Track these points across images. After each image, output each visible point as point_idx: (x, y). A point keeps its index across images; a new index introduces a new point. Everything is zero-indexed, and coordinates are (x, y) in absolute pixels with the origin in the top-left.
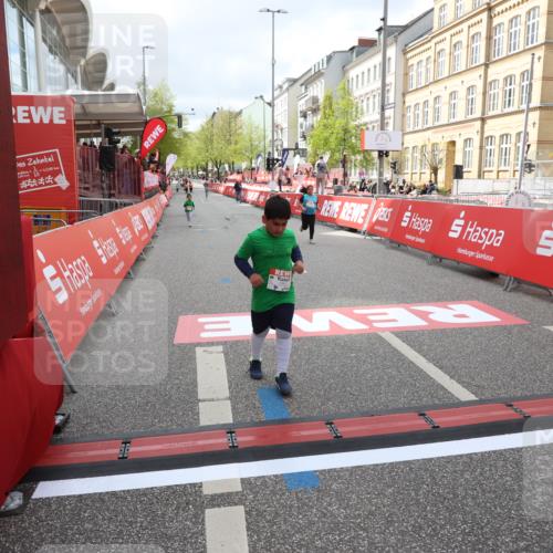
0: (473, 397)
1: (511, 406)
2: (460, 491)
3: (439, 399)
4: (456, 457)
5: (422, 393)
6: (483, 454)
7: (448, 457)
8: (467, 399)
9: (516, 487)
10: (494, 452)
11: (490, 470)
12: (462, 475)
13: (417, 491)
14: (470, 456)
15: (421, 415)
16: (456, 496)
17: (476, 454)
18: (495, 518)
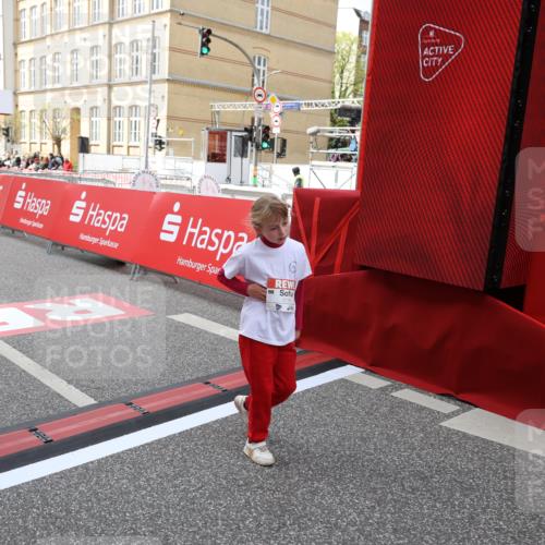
0: (92, 401)
1: (131, 404)
2: (74, 506)
3: (55, 410)
4: (70, 470)
5: (35, 405)
6: (99, 461)
7: (61, 472)
8: (85, 404)
9: (132, 488)
10: (112, 456)
11: (107, 476)
12: (76, 488)
13: (24, 518)
14: (85, 466)
15: (31, 431)
16: (69, 512)
17: (92, 462)
18: (109, 525)
